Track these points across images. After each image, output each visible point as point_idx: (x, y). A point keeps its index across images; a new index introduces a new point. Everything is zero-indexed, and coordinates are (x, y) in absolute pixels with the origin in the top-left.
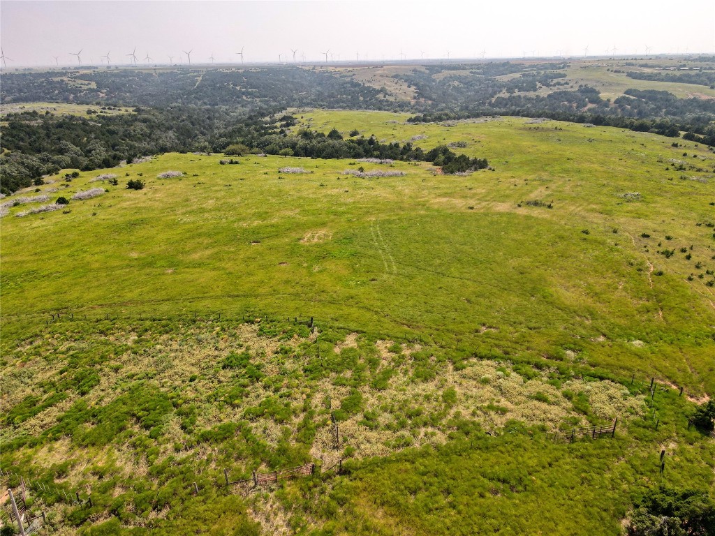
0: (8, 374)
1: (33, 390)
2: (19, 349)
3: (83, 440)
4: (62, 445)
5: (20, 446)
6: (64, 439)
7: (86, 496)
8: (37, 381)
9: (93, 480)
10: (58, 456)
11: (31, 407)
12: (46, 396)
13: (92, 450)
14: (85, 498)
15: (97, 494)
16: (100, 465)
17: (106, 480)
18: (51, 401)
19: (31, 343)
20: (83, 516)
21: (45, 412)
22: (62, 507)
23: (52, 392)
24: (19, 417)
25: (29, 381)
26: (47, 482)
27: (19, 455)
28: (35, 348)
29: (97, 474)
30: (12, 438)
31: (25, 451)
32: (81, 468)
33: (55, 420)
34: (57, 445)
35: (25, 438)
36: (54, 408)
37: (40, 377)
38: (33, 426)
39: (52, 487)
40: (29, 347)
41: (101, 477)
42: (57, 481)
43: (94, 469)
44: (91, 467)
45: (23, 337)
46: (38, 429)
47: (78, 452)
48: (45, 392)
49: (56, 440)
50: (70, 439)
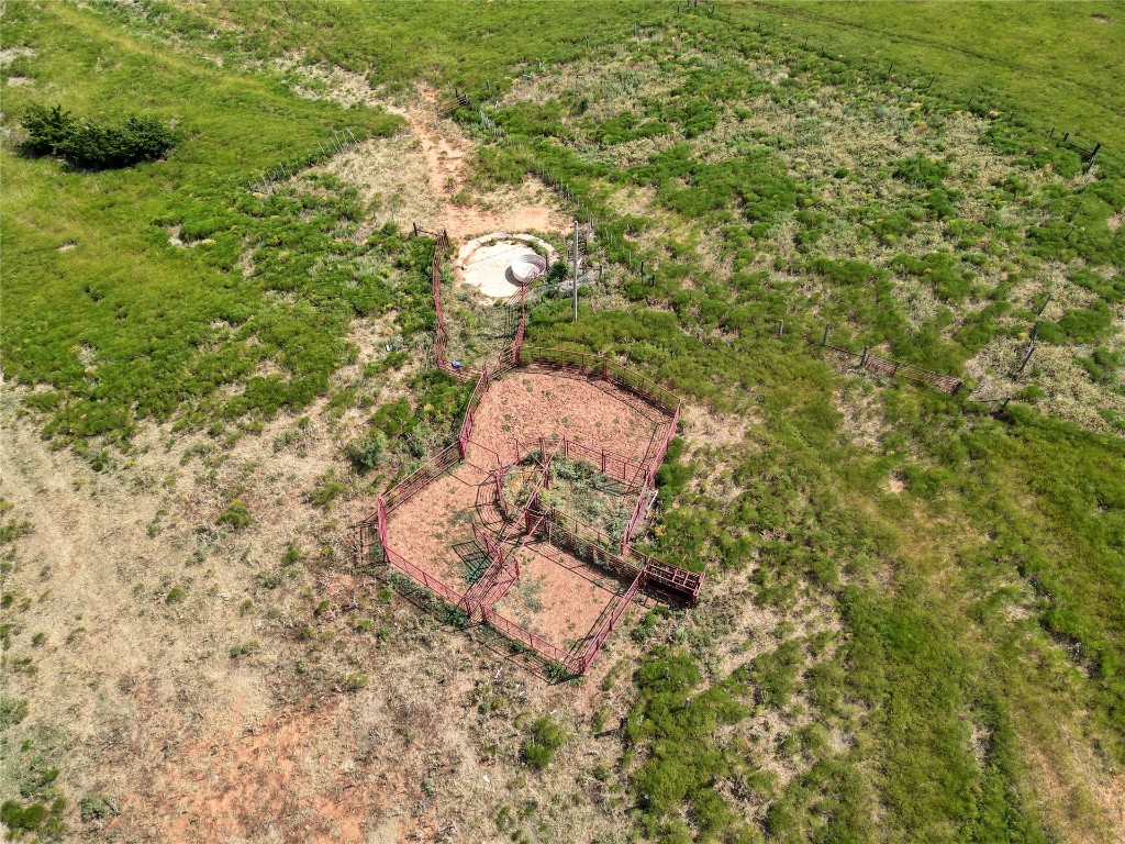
0: (614, 71)
1: (634, 105)
2: (634, 39)
3: (670, 200)
4: (645, 195)
5: (601, 174)
6: (649, 188)
7: (651, 271)
8: (641, 94)
9: (665, 255)
10: (636, 207)
11: (625, 128)
12: (645, 121)
13: (676, 217)
14: (649, 273)
15: (663, 274)
16: (679, 240)
17: (679, 263)
18: (650, 130)
19: (650, 35)
20: (640, 292)
21: (639, 142)
22: (622, 270)
23: (654, 119)
24: (609, 136)
25: (632, 90)
26: (615, 232)
27: (597, 185)
28: (653, 45)
29: (671, 250)
30: (595, 160)
31: (603, 183)
32: (657, 235)
33: (646, 157)
34: (639, 192)
35: (609, 167)
36: (650, 140)
37: (647, 91)
38: (621, 155)
39: (619, 242)
40: (646, 40)
41: (674, 257)
42: (626, 237)
43: (670, 242)
44: (668, 238)
45: (643, 23)
46: (625, 161)
47: (659, 213)
48: (646, 114)
49: (641, 185)
50: (655, 191)
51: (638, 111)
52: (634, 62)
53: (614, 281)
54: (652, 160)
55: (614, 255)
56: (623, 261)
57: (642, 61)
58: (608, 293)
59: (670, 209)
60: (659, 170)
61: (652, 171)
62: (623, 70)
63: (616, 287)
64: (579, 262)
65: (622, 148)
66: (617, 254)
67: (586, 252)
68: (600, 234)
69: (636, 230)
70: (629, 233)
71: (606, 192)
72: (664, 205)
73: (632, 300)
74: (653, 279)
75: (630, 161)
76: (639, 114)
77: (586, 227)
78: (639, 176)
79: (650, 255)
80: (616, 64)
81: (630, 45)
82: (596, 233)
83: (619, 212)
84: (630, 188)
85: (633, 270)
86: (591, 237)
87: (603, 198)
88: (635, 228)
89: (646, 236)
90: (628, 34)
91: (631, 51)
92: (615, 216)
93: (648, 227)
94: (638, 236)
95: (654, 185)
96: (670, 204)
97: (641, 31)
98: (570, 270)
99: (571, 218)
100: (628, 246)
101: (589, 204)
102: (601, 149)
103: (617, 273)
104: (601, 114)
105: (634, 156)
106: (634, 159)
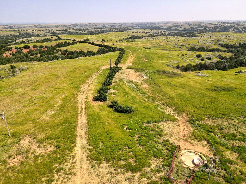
5: (223, 146)
6: (237, 154)
8: (239, 130)
9: (238, 173)
10: (232, 157)
11: (233, 137)
12: (239, 137)
13: (244, 164)
14: (233, 176)
15: (237, 178)
16: (243, 170)
17: (243, 176)
18: (240, 139)
19: (244, 118)
20: (229, 180)
21: (236, 141)
22: (225, 172)
23: (242, 137)
24: (228, 137)
25: (237, 129)
26: (225, 162)
27: (222, 148)
28: (245, 120)
29: (241, 172)
30: (223, 142)
31: (224, 148)
32: (237, 167)
34: (234, 154)
35: (226, 145)
36: (239, 142)
37: (241, 130)
38: (230, 143)
39: (225, 164)
41: (241, 174)
43: (241, 170)
46: (231, 145)
47: (239, 161)
48: (240, 135)
49: (235, 152)
50: (239, 155)
51: (237, 134)
52: (238, 123)
53: (222, 174)
54: (239, 147)
55: (223, 167)
56: (225, 170)
57: (241, 123)
58: (219, 177)
59: (243, 161)
60: (241, 150)
61: (239, 150)
62: (235, 124)
63: (222, 176)
64: (212, 165)
65: (231, 141)
66: (224, 167)
67: (215, 163)
68: (220, 160)
69: (231, 163)
70: (229, 163)
71: (224, 151)
72: (241, 159)
73: (226, 182)
74: (234, 178)
75: (233, 145)
76: (237, 135)
77: (216, 157)
78: (234, 150)
79: (234, 171)
80: (233, 122)
81: (238, 119)
82: (219, 160)
83: (227, 157)
84: (231, 152)
85: (228, 173)
86: (217, 160)
87: (223, 152)
88: (231, 162)
89: (234, 166)
90: (238, 116)
91: (238, 120)
92: (226, 157)
93: (235, 164)
94: (231, 165)
95: (239, 153)
96: (243, 160)
97: (242, 116)
98: (210, 167)
99: (213, 154)
100: (228, 166)
101: (219, 152)
102: (225, 140)
103: (223, 173)
104: (227, 132)
105: (234, 144)
106: (234, 145)
